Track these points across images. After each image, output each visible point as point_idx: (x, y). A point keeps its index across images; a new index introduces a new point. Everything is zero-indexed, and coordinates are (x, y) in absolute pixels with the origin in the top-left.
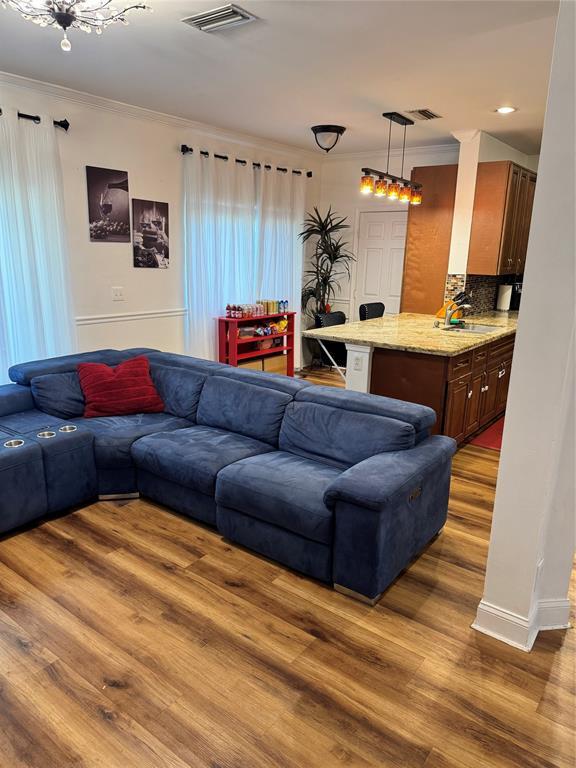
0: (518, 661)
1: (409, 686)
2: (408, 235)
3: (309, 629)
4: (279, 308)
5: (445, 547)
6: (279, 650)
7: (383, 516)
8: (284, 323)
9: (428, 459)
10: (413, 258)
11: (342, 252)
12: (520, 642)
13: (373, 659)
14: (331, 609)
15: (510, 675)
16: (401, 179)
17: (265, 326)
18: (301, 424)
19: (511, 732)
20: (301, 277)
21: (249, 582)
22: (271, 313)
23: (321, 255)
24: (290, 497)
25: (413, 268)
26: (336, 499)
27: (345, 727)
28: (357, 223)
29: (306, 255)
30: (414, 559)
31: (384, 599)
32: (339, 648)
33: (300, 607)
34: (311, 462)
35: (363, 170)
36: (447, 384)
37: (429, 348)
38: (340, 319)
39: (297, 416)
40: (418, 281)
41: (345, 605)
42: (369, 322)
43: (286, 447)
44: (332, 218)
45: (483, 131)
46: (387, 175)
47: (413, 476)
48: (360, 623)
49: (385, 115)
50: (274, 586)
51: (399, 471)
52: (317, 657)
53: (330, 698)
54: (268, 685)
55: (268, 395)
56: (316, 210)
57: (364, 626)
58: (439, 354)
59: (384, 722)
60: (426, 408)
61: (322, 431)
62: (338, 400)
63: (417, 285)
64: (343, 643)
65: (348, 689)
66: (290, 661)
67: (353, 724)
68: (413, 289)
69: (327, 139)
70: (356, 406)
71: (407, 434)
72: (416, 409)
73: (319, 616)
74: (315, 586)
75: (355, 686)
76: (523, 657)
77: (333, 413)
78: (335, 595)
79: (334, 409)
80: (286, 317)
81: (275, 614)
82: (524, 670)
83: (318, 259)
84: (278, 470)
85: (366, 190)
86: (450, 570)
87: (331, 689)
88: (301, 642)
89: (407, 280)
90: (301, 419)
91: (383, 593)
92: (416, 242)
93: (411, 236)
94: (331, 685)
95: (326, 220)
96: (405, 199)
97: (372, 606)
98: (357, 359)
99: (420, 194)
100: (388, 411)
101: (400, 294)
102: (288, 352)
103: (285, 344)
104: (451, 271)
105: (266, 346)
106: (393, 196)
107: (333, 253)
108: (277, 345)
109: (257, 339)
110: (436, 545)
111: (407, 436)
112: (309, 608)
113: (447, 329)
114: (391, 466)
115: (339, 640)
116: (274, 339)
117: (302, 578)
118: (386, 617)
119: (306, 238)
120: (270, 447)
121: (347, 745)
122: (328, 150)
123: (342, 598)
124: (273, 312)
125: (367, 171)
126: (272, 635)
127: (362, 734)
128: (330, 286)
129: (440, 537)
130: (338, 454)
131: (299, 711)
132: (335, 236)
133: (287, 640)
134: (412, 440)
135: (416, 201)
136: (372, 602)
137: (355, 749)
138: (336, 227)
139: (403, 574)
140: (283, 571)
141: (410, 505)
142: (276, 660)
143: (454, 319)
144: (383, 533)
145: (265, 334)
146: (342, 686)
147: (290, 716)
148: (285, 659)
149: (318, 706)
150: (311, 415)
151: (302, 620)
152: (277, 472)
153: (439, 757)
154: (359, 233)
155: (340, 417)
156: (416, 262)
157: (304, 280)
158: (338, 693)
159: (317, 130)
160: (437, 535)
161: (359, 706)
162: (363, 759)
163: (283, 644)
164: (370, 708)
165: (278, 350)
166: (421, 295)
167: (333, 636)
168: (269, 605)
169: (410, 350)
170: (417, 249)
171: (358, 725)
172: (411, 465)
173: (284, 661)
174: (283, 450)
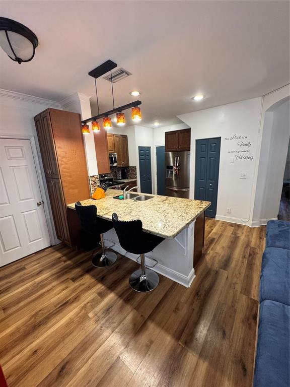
10: (65, 170)
63: (72, 186)
104: (90, 174)
156: (67, 172)
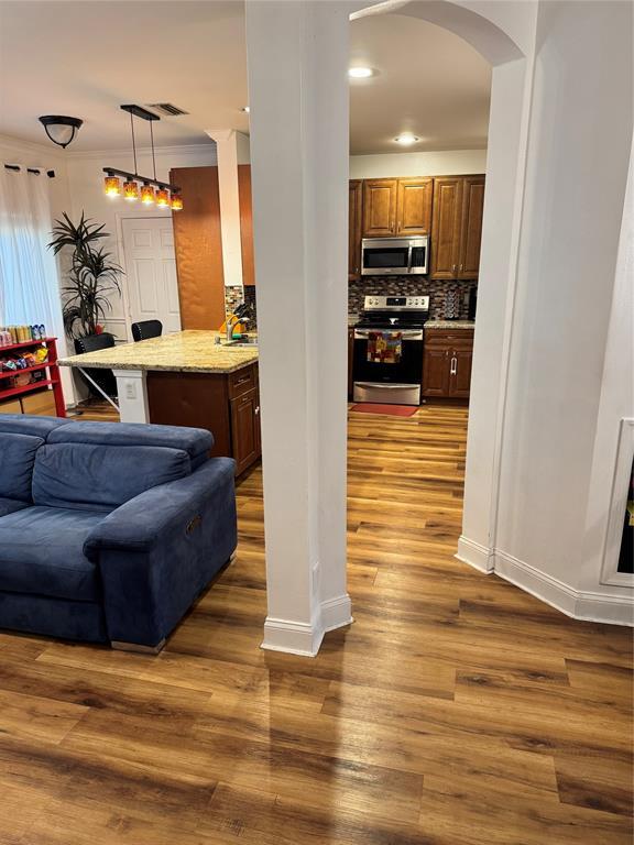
0: (305, 669)
1: (195, 727)
2: (177, 244)
3: (82, 699)
4: (33, 334)
5: (238, 571)
6: (44, 734)
7: (153, 555)
8: (43, 353)
9: (205, 484)
10: (187, 269)
11: (106, 265)
12: (305, 649)
13: (157, 711)
14: (109, 670)
15: (297, 685)
16: (155, 182)
17: (17, 358)
18: (57, 470)
19: (296, 739)
20: (59, 295)
21: (6, 666)
22: (22, 342)
23: (81, 268)
24: (42, 557)
25: (187, 280)
26: (97, 549)
27: (123, 793)
28: (119, 230)
29: (62, 268)
30: (202, 592)
31: (170, 644)
32: (117, 711)
33: (71, 678)
34: (73, 511)
35: (105, 170)
36: (229, 402)
37: (206, 366)
38: (108, 342)
39: (50, 462)
40: (196, 294)
41: (124, 661)
42: (144, 343)
43: (42, 500)
44: (86, 225)
45: (238, 131)
46: (136, 176)
47: (186, 506)
48: (144, 676)
49: (123, 107)
50: (40, 664)
51: (171, 502)
52: (91, 729)
53: (106, 769)
54: (29, 777)
55: (11, 442)
56: (65, 216)
57: (146, 678)
58: (215, 371)
59: (167, 773)
60: (200, 430)
61: (83, 474)
62: (101, 435)
63: (195, 298)
64: (123, 703)
65: (128, 751)
66: (58, 742)
67: (132, 786)
68: (192, 303)
69: (62, 133)
70: (122, 440)
71: (180, 461)
72: (188, 433)
73: (95, 682)
74: (90, 651)
75: (136, 746)
76: (309, 663)
77: (95, 451)
78: (114, 654)
79: (95, 447)
80: (44, 344)
81: (39, 695)
82: (310, 675)
83: (77, 273)
84: (29, 529)
85: (112, 193)
86: (241, 594)
87: (107, 758)
88: (70, 717)
89: (183, 293)
90: (57, 463)
91: (168, 637)
92: (186, 251)
93: (179, 244)
94: (107, 754)
95: (80, 228)
96: (163, 204)
97: (155, 655)
98: (129, 386)
99: (179, 198)
100: (158, 439)
101: (178, 310)
102: (54, 385)
103: (49, 378)
104: (228, 283)
105: (23, 382)
106: (148, 200)
107: (97, 265)
108: (39, 380)
109: (10, 374)
110: (228, 572)
111: (181, 463)
112: (83, 676)
113: (230, 345)
114: (162, 500)
115: (118, 702)
116: (32, 372)
117: (73, 645)
118: (172, 661)
119: (57, 249)
120: (20, 503)
121: (125, 811)
122: (64, 145)
123: (122, 655)
124: (25, 340)
125: (111, 172)
126: (37, 720)
127: (143, 795)
128: (97, 305)
129: (232, 563)
130: (106, 498)
131: (67, 794)
132: (95, 247)
133: (54, 720)
134: (187, 467)
135: (177, 206)
136: (156, 650)
137: (134, 813)
138: (94, 235)
139: (191, 612)
140: (51, 643)
141: (188, 537)
142: (39, 746)
143: (237, 334)
144: (156, 574)
145: (19, 367)
146: (120, 750)
147: (56, 804)
148: (52, 742)
149: (91, 782)
150: (68, 457)
151: (72, 692)
152: (27, 532)
153: (225, 789)
154: (123, 242)
155: (103, 456)
156: (190, 274)
157: (63, 299)
158: (115, 760)
159: (47, 120)
160: (229, 561)
161: (141, 766)
162: (144, 822)
163: (48, 725)
164: (152, 765)
165: (41, 384)
166: (201, 310)
167: (111, 700)
168: (32, 686)
169: (185, 370)
170: (188, 259)
171: (138, 787)
172: (185, 494)
173: (51, 745)
174: (38, 505)
